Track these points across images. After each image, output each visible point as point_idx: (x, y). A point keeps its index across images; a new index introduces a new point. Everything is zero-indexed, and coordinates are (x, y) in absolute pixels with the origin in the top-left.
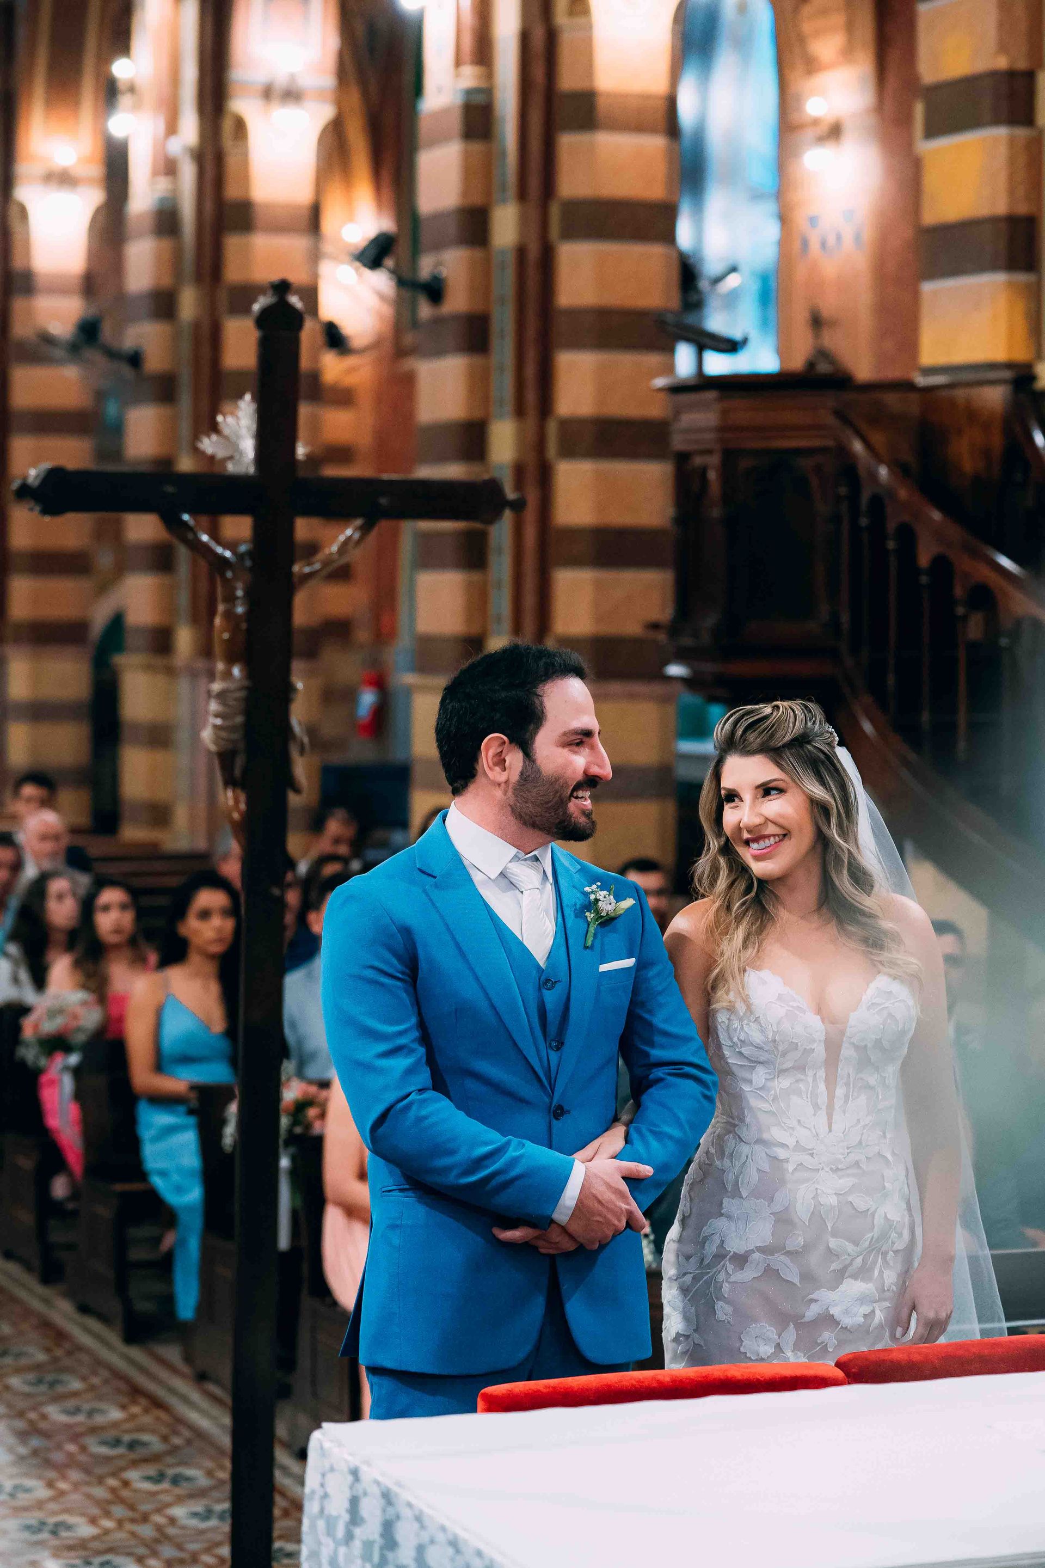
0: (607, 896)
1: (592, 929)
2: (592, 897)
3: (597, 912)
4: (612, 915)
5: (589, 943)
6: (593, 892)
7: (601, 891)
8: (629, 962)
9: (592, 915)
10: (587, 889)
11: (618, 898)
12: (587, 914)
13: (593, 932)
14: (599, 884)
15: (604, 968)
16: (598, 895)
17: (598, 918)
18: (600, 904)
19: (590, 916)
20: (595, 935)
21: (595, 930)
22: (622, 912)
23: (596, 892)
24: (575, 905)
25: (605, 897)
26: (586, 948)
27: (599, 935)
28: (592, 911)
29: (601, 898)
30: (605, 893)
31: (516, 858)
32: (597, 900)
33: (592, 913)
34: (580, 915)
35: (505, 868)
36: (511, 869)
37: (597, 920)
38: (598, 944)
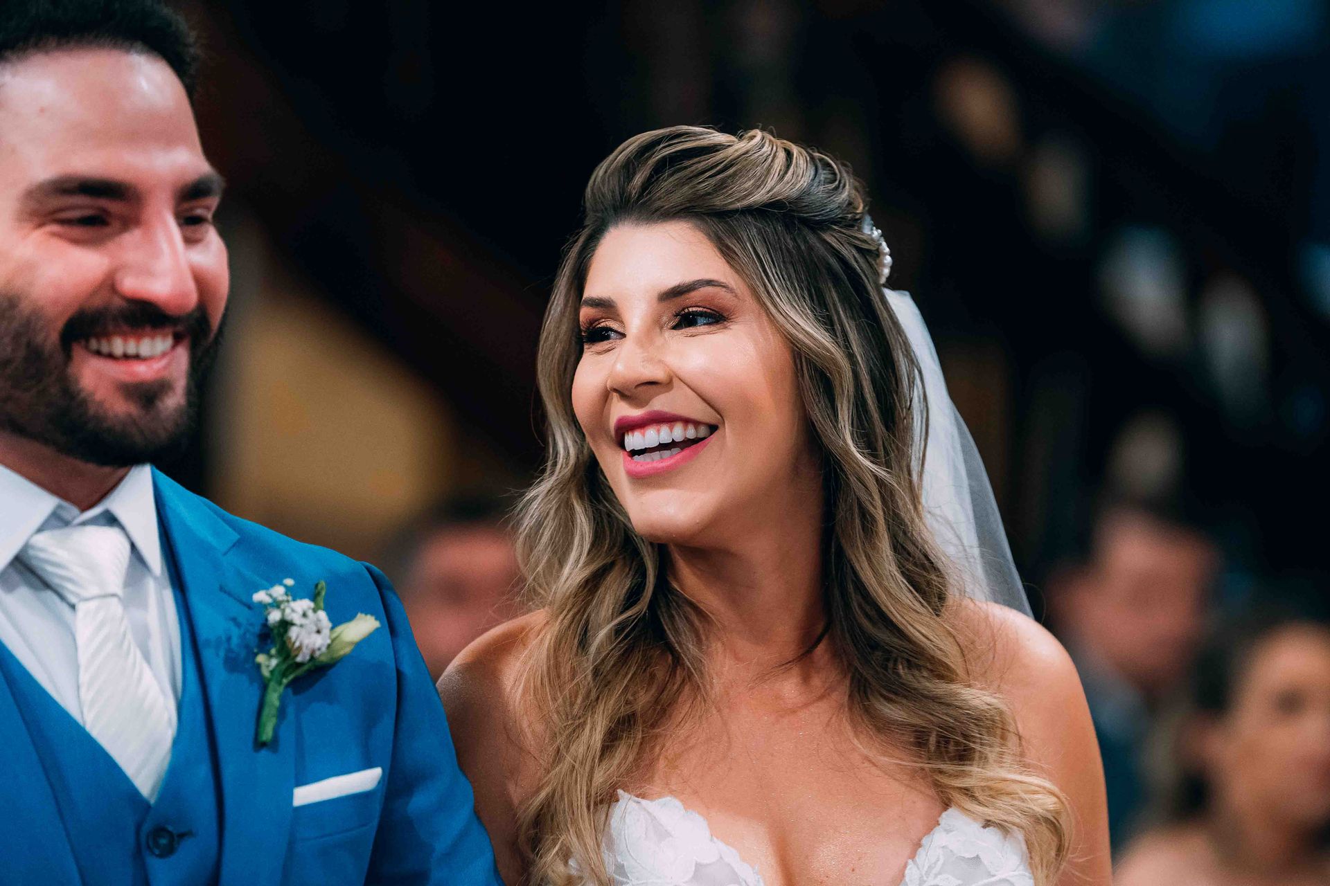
0: (310, 613)
1: (274, 698)
2: (274, 616)
3: (286, 652)
4: (324, 659)
5: (267, 734)
6: (277, 604)
7: (294, 600)
8: (366, 779)
9: (274, 662)
10: (260, 596)
11: (339, 617)
12: (261, 658)
13: (277, 703)
14: (289, 582)
15: (305, 795)
16: (288, 611)
17: (286, 670)
18: (293, 633)
19: (268, 663)
20: (281, 713)
21: (282, 699)
22: (347, 650)
23: (282, 602)
24: (229, 639)
25: (305, 615)
26: (259, 745)
27: (291, 711)
28: (273, 651)
29: (296, 618)
30: (305, 604)
31: (56, 521)
32: (285, 625)
33: (271, 657)
34: (241, 663)
35: (26, 547)
36: (42, 550)
37: (284, 675)
38: (287, 736)
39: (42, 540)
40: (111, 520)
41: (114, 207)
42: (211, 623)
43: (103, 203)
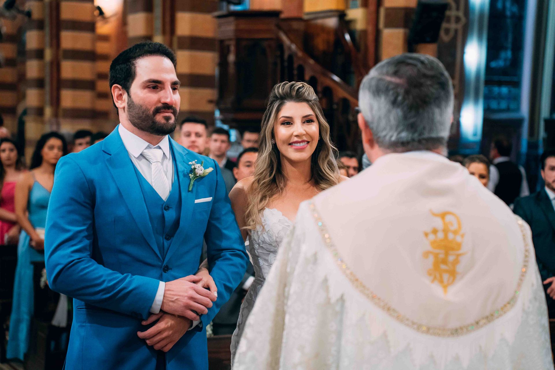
0: (200, 167)
1: (192, 182)
2: (193, 167)
3: (195, 174)
4: (202, 175)
5: (190, 189)
6: (193, 165)
7: (197, 164)
8: (210, 199)
9: (192, 176)
10: (190, 163)
11: (206, 168)
12: (190, 175)
13: (193, 183)
14: (196, 161)
15: (197, 201)
16: (195, 166)
17: (195, 177)
18: (196, 170)
19: (191, 176)
20: (194, 185)
21: (194, 183)
22: (207, 174)
23: (194, 164)
24: (184, 171)
25: (199, 167)
26: (189, 191)
27: (196, 185)
28: (193, 174)
29: (197, 168)
30: (199, 165)
31: (148, 147)
32: (195, 169)
33: (192, 175)
34: (186, 176)
35: (142, 152)
36: (146, 153)
37: (194, 178)
38: (195, 190)
39: (145, 151)
40: (160, 148)
41: (159, 85)
42: (181, 167)
43: (157, 84)
